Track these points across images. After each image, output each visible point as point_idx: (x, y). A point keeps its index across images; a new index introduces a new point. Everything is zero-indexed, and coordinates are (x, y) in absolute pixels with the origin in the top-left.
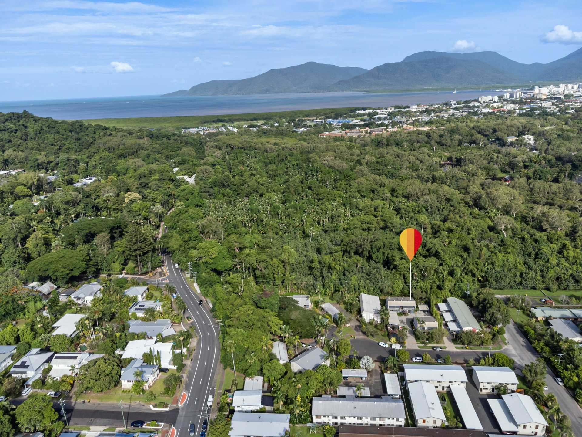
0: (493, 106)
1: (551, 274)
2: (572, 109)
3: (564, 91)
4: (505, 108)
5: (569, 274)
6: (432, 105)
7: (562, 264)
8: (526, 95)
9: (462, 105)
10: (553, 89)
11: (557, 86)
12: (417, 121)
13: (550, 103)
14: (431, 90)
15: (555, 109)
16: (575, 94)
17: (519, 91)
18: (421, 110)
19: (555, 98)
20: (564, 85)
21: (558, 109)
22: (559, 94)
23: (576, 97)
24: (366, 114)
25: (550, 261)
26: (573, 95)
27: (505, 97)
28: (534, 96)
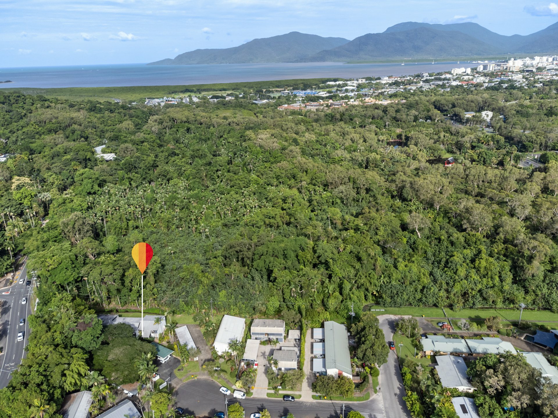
0: (463, 78)
1: (457, 288)
2: (541, 82)
3: (538, 63)
4: (474, 81)
5: (478, 289)
6: (404, 77)
7: (471, 277)
8: (499, 68)
9: (433, 78)
10: (528, 61)
11: (532, 58)
12: (382, 93)
13: (521, 76)
14: (410, 61)
15: (524, 82)
16: (548, 67)
17: (493, 63)
18: (390, 82)
19: (527, 71)
20: (539, 58)
21: (527, 82)
22: (533, 66)
23: (548, 70)
24: (335, 86)
25: (459, 272)
26: (545, 68)
27: (478, 70)
28: (506, 69)
